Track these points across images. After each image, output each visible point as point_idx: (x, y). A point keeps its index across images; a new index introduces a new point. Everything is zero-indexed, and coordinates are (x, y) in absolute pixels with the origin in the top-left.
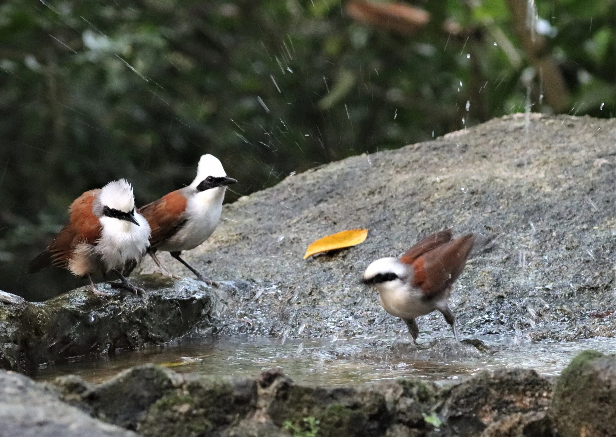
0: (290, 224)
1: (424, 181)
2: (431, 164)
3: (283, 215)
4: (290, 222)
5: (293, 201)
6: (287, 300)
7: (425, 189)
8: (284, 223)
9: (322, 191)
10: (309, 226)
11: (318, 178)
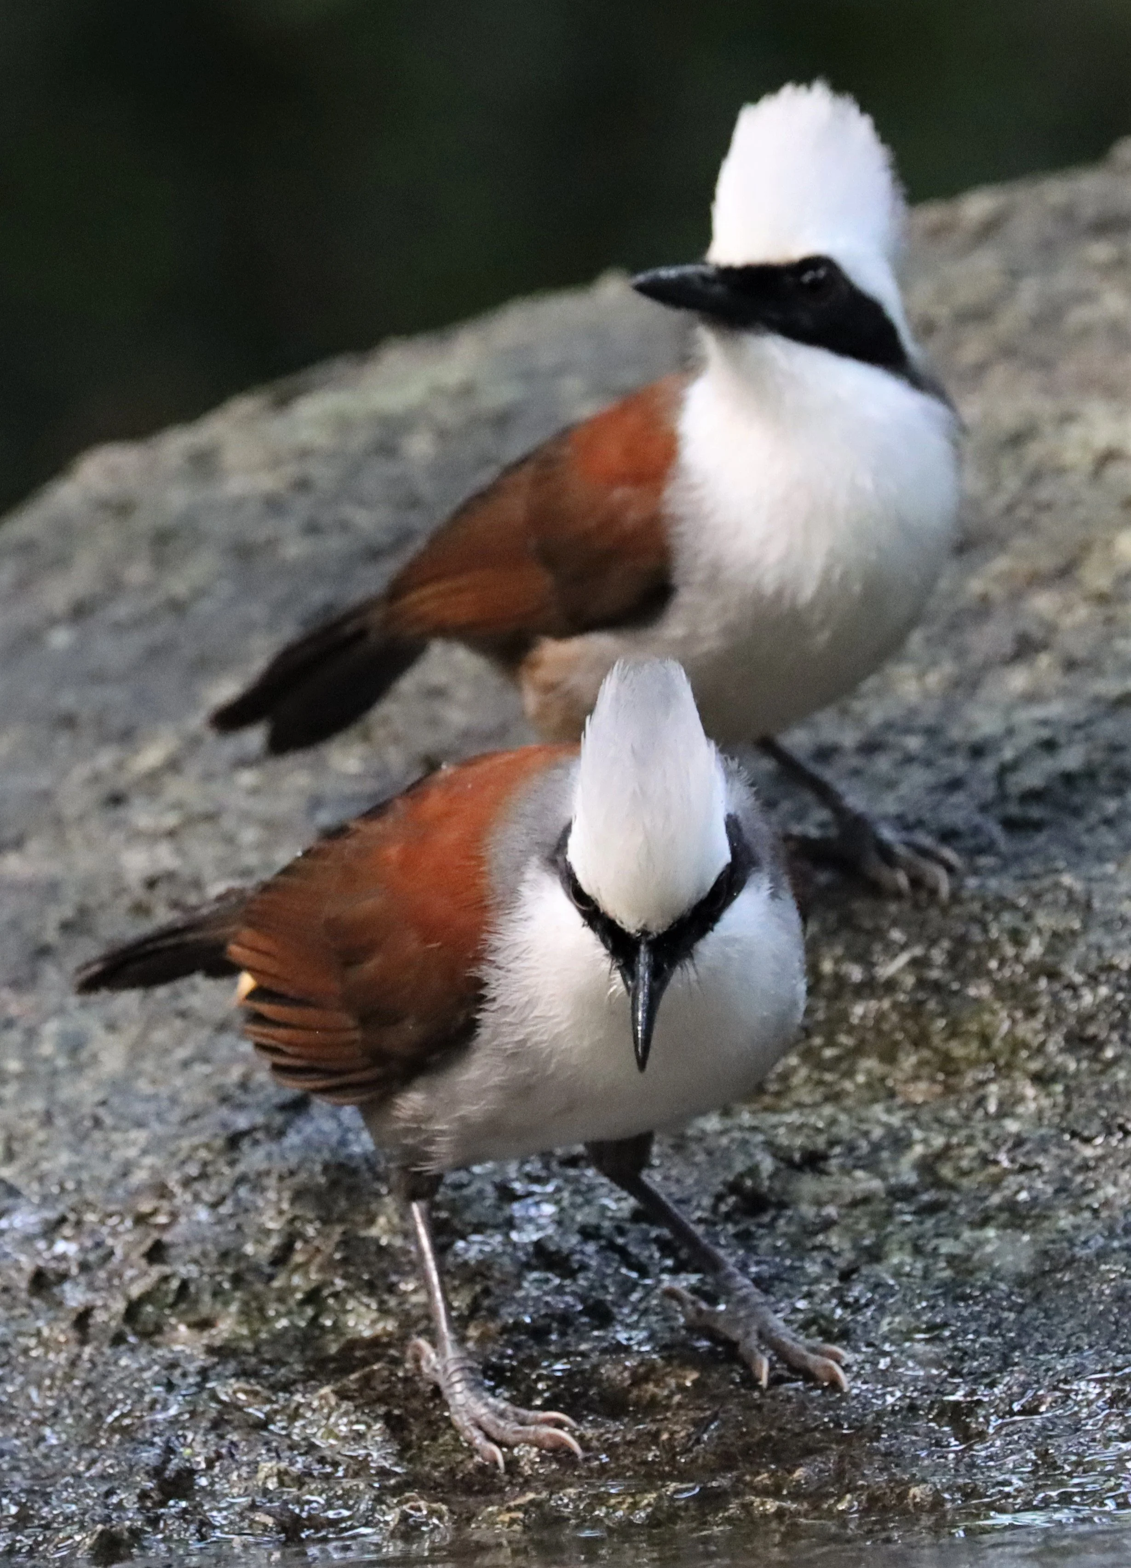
0: (122, 782)
1: (1035, 451)
2: (1086, 332)
3: (68, 722)
4: (120, 766)
5: (138, 622)
6: (119, 1306)
7: (1047, 507)
8: (80, 772)
9: (335, 543)
10: (254, 791)
11: (304, 453)
